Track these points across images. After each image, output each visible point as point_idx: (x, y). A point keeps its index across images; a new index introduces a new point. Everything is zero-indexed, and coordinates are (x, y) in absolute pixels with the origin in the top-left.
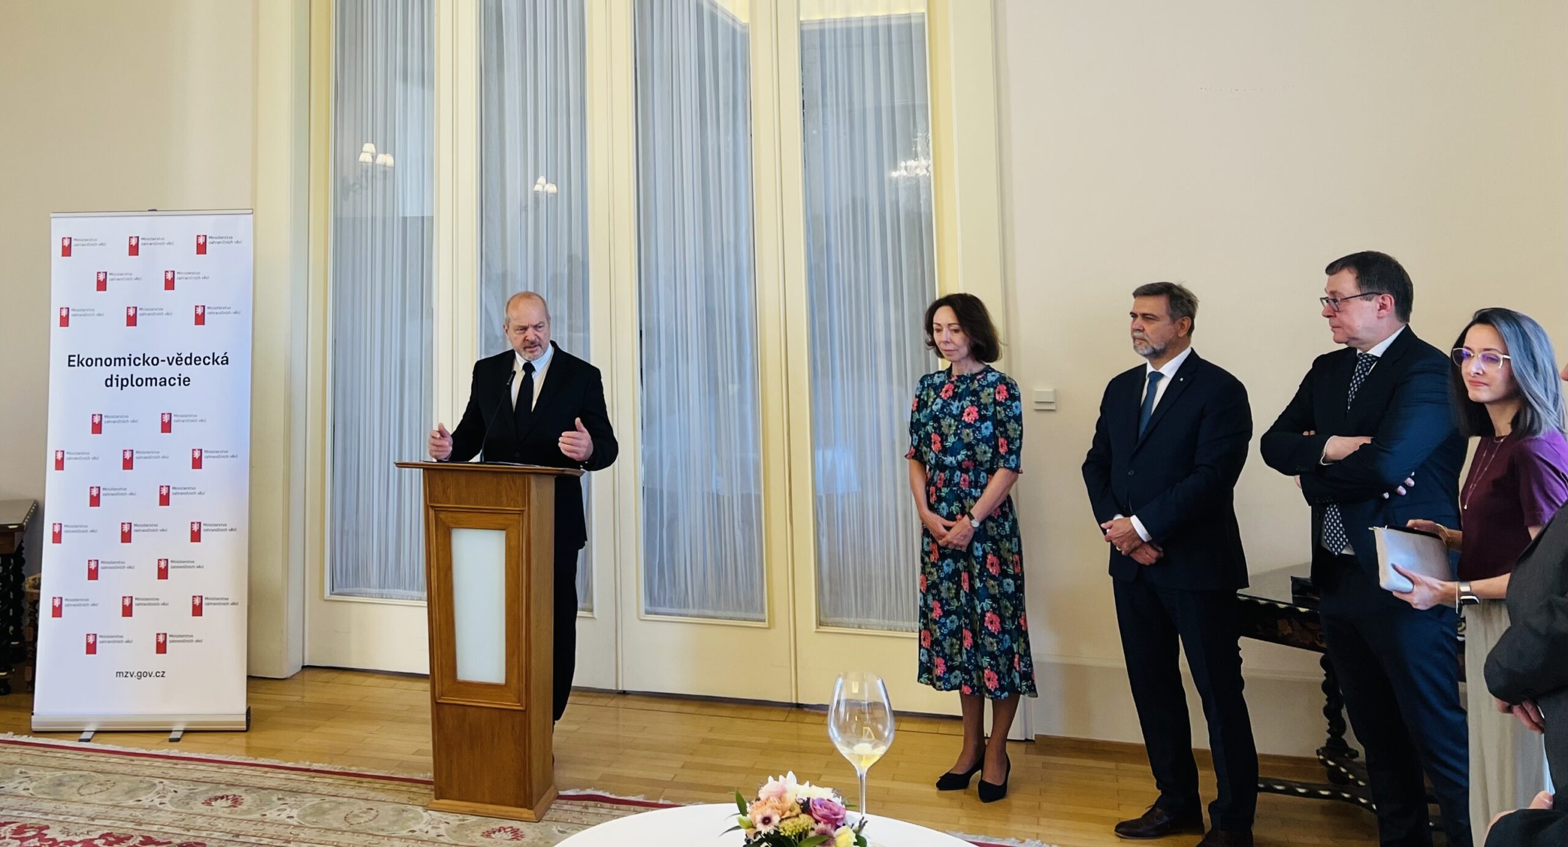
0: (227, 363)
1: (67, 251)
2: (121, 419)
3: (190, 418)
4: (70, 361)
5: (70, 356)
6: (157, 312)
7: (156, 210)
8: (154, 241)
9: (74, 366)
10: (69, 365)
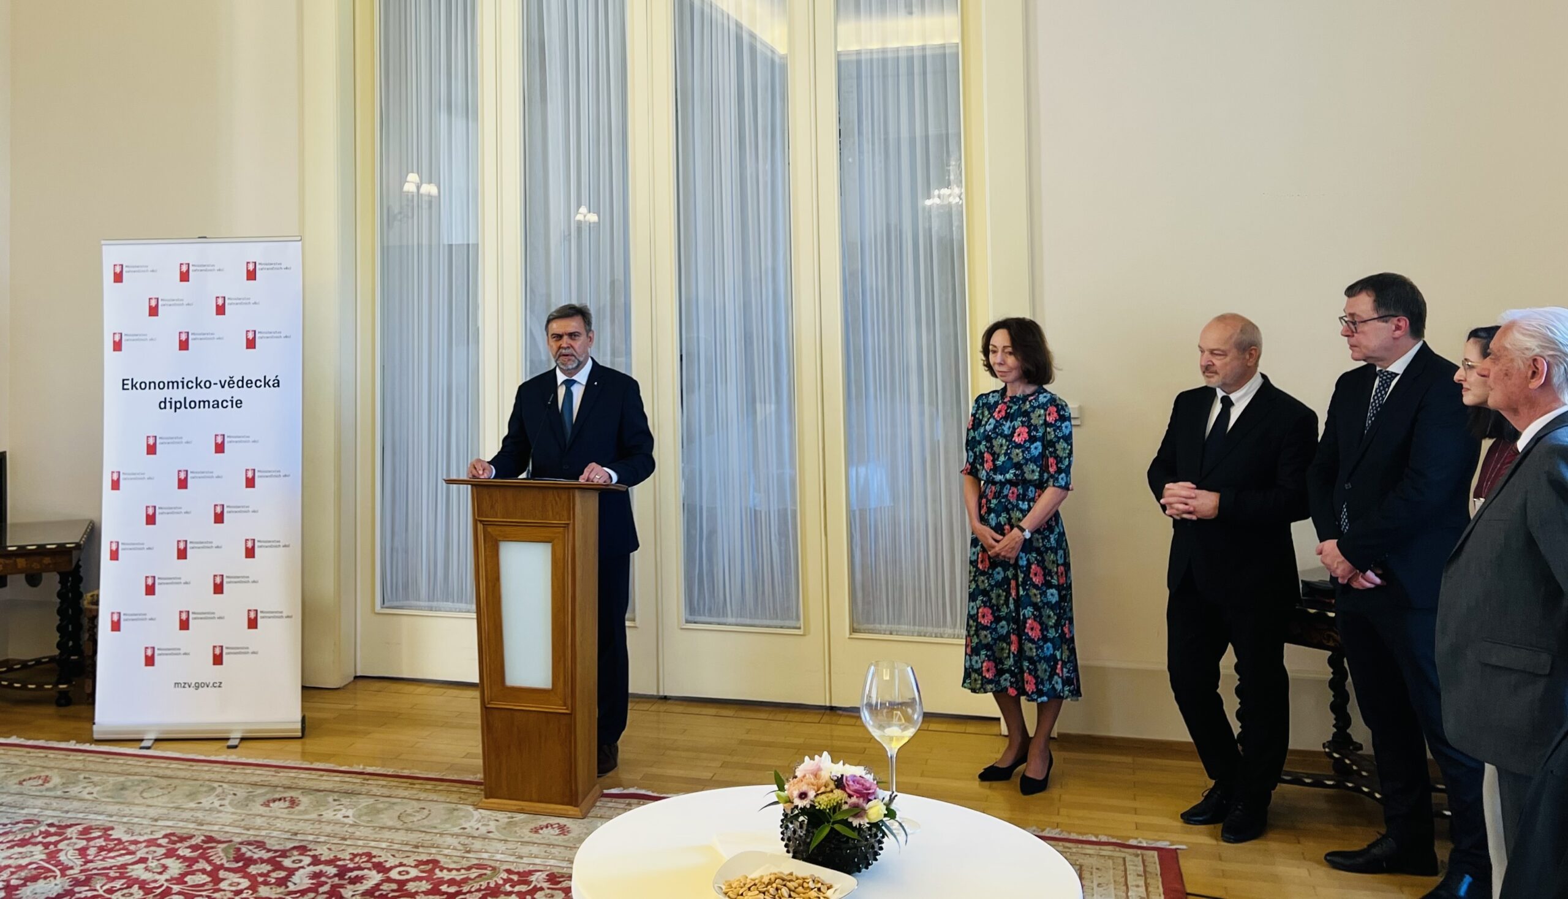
0: (278, 386)
1: (118, 278)
2: (176, 440)
3: (242, 439)
4: (124, 384)
5: (123, 380)
6: (207, 336)
7: (205, 237)
8: (204, 268)
9: (128, 389)
10: (123, 389)
